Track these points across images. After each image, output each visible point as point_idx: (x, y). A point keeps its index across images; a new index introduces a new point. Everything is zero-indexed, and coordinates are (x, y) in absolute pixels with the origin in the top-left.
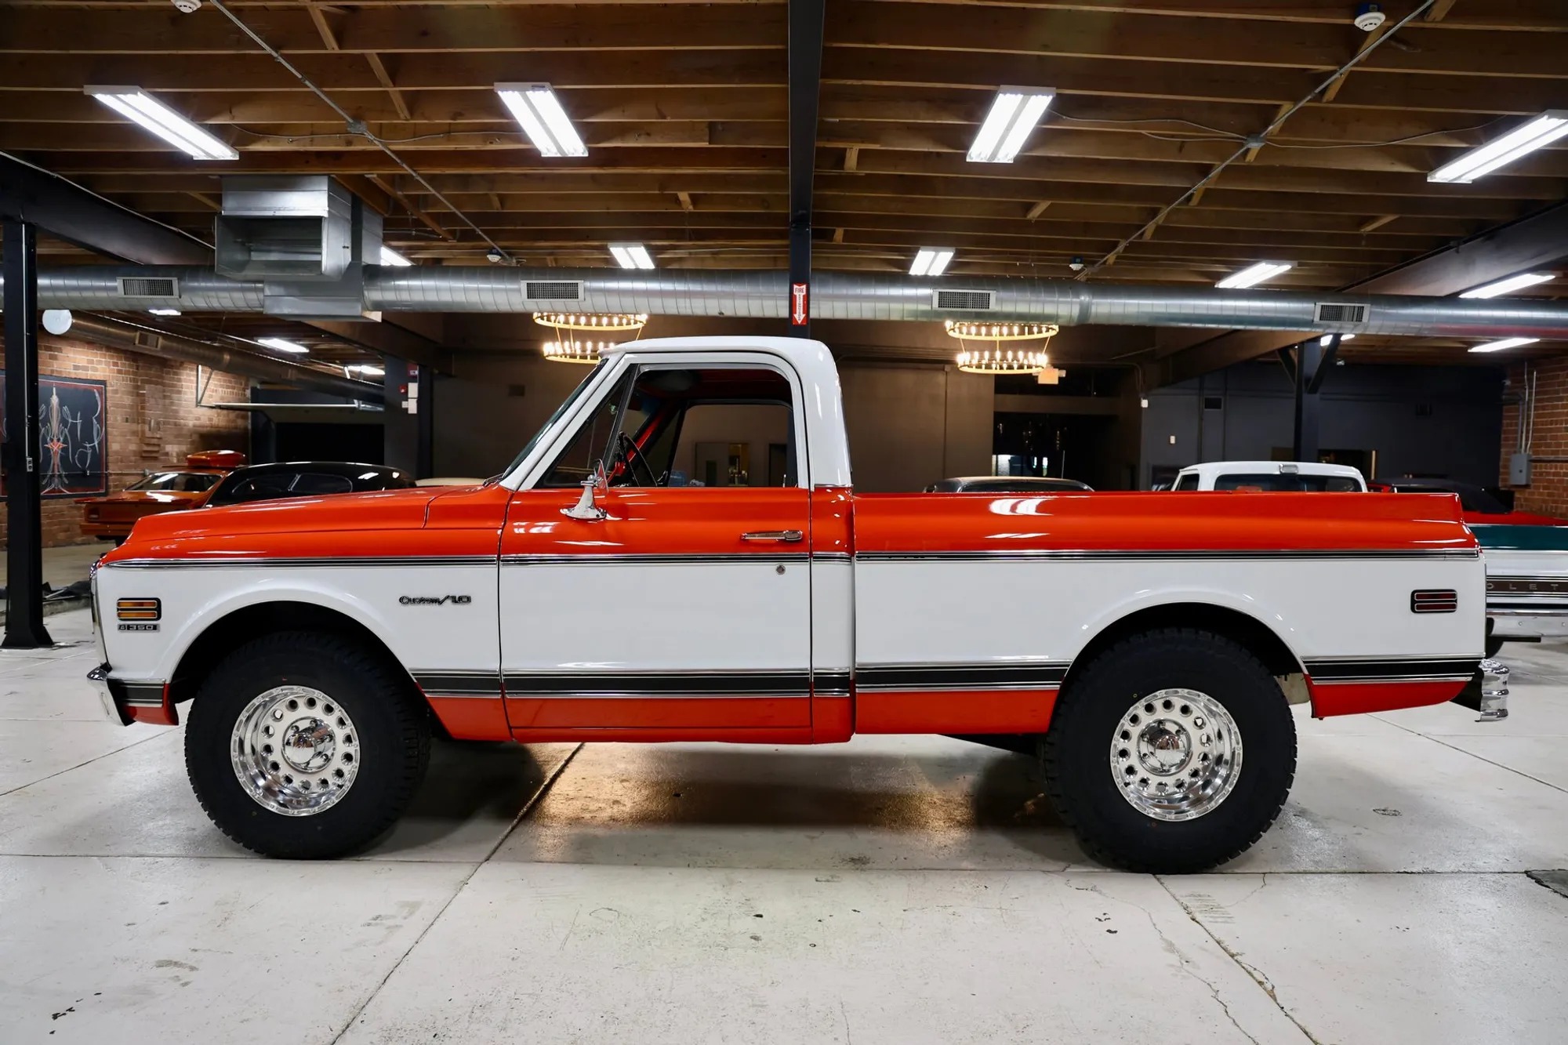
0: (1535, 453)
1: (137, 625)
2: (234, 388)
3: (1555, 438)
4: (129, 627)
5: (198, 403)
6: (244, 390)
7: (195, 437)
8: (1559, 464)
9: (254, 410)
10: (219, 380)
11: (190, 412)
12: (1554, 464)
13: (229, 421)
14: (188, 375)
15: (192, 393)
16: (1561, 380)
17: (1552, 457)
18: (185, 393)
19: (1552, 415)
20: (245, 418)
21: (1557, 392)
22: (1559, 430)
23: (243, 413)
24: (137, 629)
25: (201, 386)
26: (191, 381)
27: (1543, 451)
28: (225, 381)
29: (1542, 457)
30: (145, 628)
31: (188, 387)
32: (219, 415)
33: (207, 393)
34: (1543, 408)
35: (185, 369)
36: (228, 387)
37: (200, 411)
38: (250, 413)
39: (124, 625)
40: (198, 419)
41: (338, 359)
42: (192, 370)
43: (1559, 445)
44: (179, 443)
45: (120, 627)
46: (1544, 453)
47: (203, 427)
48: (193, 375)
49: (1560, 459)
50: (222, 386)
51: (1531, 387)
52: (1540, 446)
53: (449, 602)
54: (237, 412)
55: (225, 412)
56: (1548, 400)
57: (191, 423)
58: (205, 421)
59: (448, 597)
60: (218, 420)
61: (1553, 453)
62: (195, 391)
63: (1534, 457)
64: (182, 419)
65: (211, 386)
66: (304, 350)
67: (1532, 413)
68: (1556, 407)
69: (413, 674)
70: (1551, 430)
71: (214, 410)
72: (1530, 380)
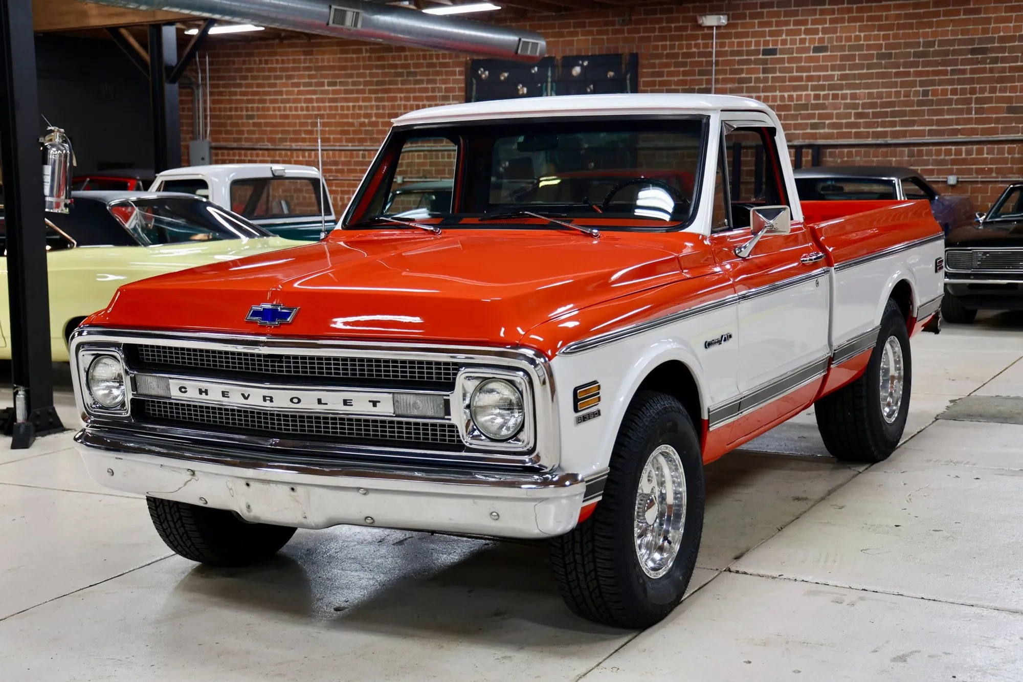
0: (214, 140)
3: (237, 125)
8: (243, 152)
12: (237, 152)
16: (236, 66)
17: (235, 145)
19: (230, 101)
21: (234, 78)
22: (241, 117)
27: (223, 138)
29: (222, 144)
34: (220, 94)
43: (242, 132)
46: (225, 140)
49: (243, 147)
51: (204, 71)
52: (220, 132)
56: (225, 86)
61: (235, 140)
63: (213, 144)
67: (208, 98)
68: (235, 94)
70: (230, 117)
72: (203, 63)
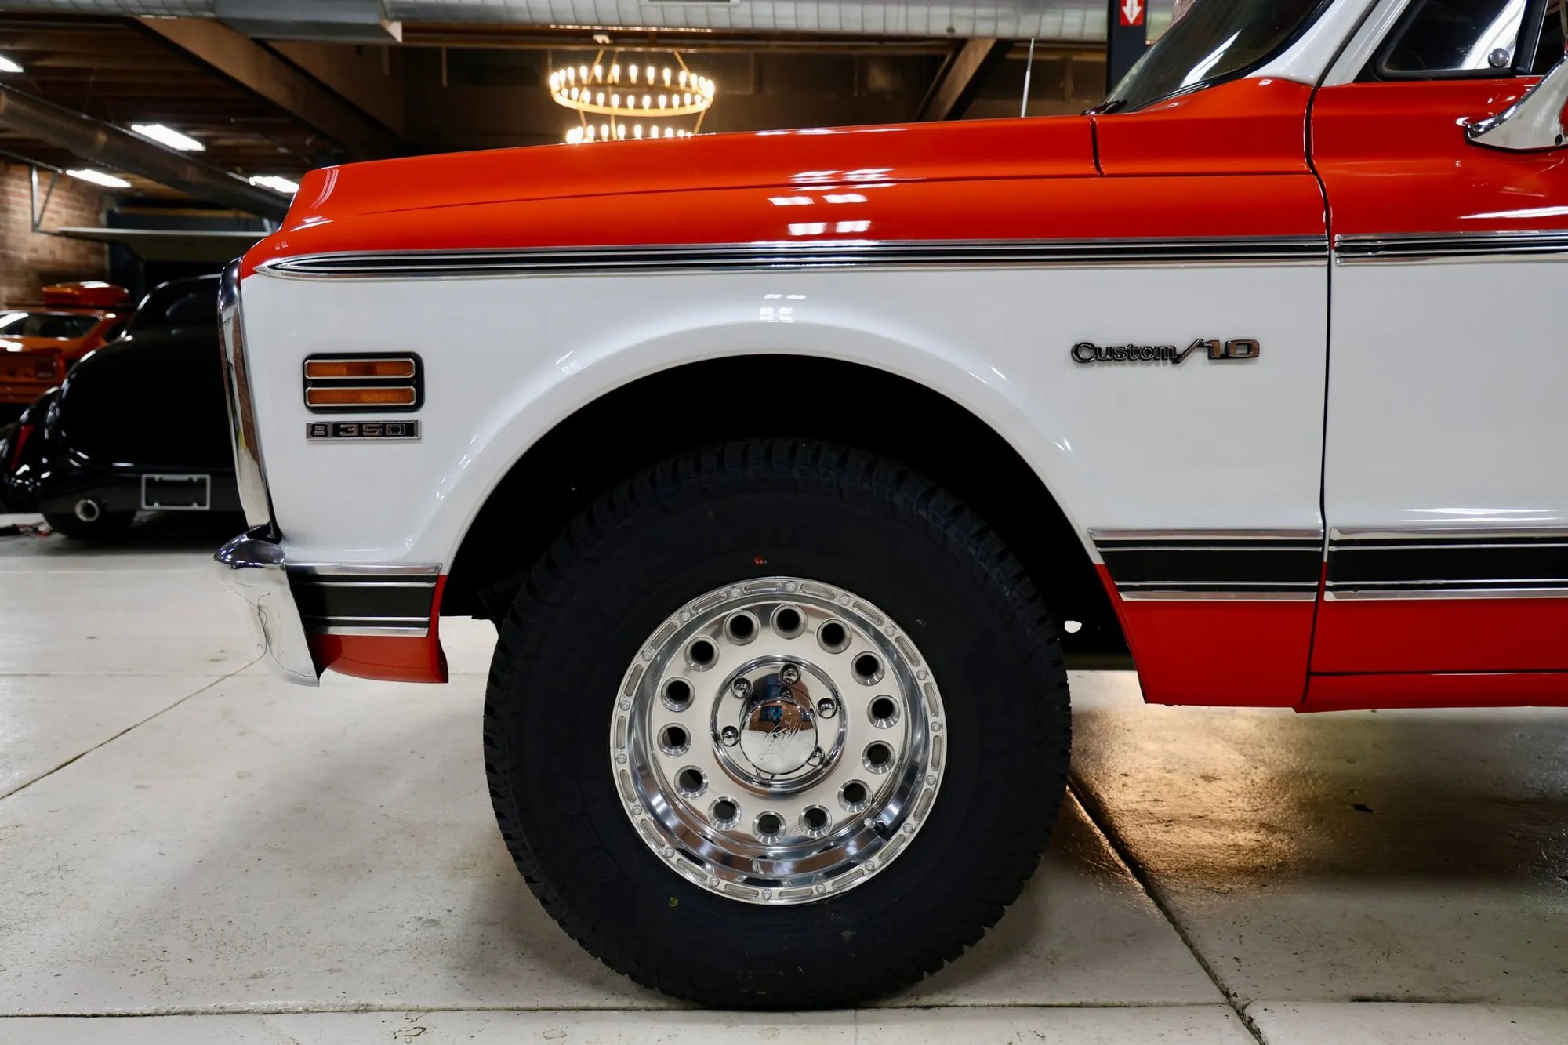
1: (360, 425)
2: (82, 209)
4: (338, 431)
5: (35, 227)
6: (97, 213)
7: (33, 277)
9: (112, 240)
10: (61, 197)
11: (23, 240)
13: (78, 257)
14: (18, 187)
15: (24, 213)
18: (15, 212)
20: (100, 253)
23: (96, 245)
24: (360, 434)
25: (38, 205)
26: (21, 196)
28: (69, 198)
30: (384, 431)
31: (18, 204)
32: (64, 247)
33: (47, 214)
35: (11, 176)
36: (74, 208)
37: (39, 239)
38: (106, 247)
39: (325, 425)
40: (35, 250)
41: (239, 164)
42: (21, 178)
44: (11, 284)
45: (313, 431)
47: (41, 262)
48: (24, 188)
50: (66, 206)
53: (1201, 356)
54: (89, 244)
55: (72, 242)
57: (25, 256)
58: (44, 254)
59: (1200, 345)
60: (62, 253)
62: (29, 211)
64: (13, 249)
65: (51, 206)
66: (198, 146)
69: (1098, 544)
71: (57, 239)
